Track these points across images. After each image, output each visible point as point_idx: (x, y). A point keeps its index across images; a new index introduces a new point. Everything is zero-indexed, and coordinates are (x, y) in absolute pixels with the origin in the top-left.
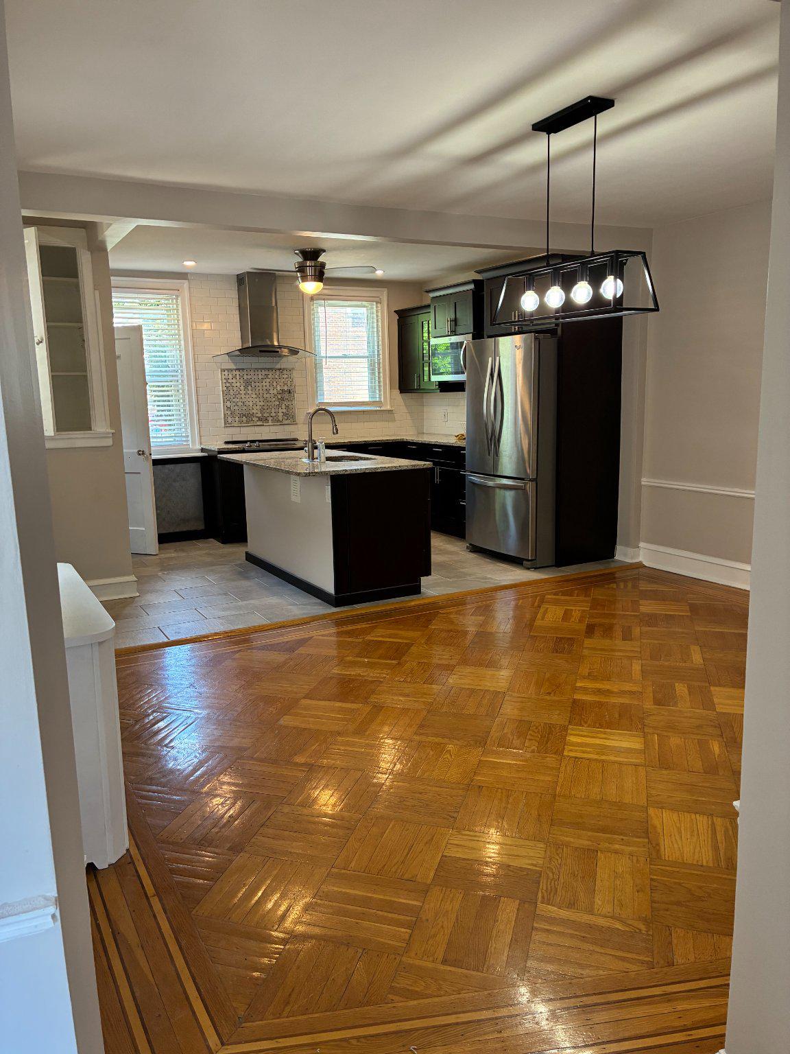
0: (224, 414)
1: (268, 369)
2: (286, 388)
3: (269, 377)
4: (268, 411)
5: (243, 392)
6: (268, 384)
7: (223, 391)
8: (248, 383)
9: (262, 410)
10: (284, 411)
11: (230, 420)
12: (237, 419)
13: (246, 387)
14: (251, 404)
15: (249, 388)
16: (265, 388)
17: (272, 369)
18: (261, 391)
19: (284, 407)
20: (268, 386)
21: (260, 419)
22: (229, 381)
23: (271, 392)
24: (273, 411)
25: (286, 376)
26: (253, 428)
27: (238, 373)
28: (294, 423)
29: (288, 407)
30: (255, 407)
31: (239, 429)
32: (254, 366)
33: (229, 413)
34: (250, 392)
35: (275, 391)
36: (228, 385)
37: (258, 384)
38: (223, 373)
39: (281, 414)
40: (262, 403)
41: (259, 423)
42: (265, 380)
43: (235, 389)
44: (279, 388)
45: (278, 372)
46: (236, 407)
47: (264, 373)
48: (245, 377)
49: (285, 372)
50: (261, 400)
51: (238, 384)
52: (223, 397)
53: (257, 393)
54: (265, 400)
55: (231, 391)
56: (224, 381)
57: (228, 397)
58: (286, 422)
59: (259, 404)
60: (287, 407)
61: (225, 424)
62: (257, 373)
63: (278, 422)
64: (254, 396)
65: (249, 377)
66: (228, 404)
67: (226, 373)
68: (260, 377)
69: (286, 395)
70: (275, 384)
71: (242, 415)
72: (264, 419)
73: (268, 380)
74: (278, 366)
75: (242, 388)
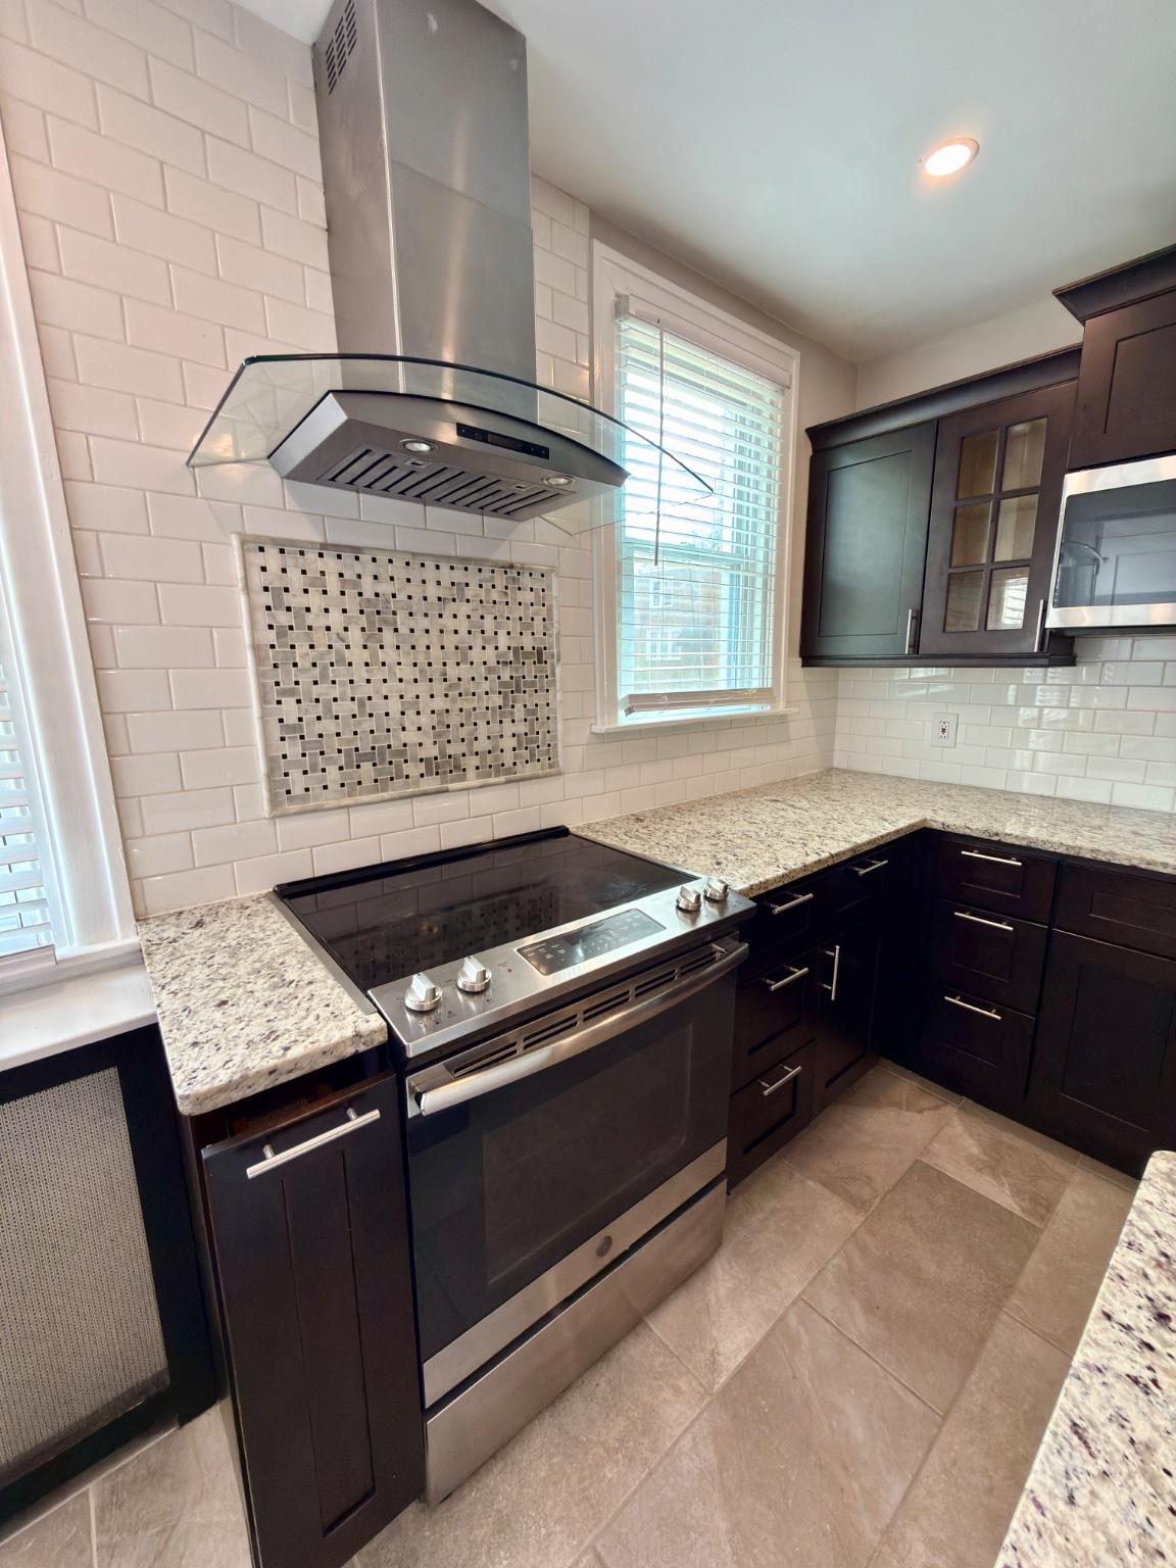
0: (271, 761)
1: (466, 563)
2: (527, 642)
3: (469, 593)
4: (463, 732)
5: (357, 655)
6: (463, 625)
7: (256, 648)
8: (378, 617)
9: (441, 730)
10: (521, 728)
11: (298, 783)
12: (333, 775)
13: (372, 636)
14: (395, 706)
15: (388, 636)
16: (450, 640)
17: (480, 564)
18: (435, 651)
19: (519, 713)
20: (463, 632)
21: (432, 767)
22: (288, 600)
23: (476, 655)
24: (482, 730)
25: (527, 597)
26: (404, 808)
27: (330, 564)
28: (553, 771)
29: (533, 712)
30: (410, 719)
31: (341, 816)
32: (407, 542)
33: (293, 749)
34: (389, 655)
35: (490, 655)
36: (284, 619)
37: (424, 623)
38: (258, 559)
39: (508, 743)
40: (440, 703)
41: (431, 783)
42: (451, 608)
43: (321, 639)
44: (503, 641)
45: (500, 580)
46: (328, 726)
47: (446, 576)
48: (368, 587)
49: (525, 581)
50: (439, 687)
51: (330, 613)
52: (260, 675)
53: (422, 660)
54: (454, 688)
55: (302, 648)
56: (267, 599)
57: (288, 677)
58: (528, 770)
59: (425, 704)
60: (531, 714)
61: (274, 801)
62: (416, 574)
63: (495, 768)
64: (408, 672)
65: (385, 588)
66: (290, 711)
67: (272, 559)
68: (432, 592)
69: (530, 670)
70: (489, 624)
71: (356, 758)
72: (444, 767)
73: (464, 609)
74: (502, 555)
75: (355, 637)
